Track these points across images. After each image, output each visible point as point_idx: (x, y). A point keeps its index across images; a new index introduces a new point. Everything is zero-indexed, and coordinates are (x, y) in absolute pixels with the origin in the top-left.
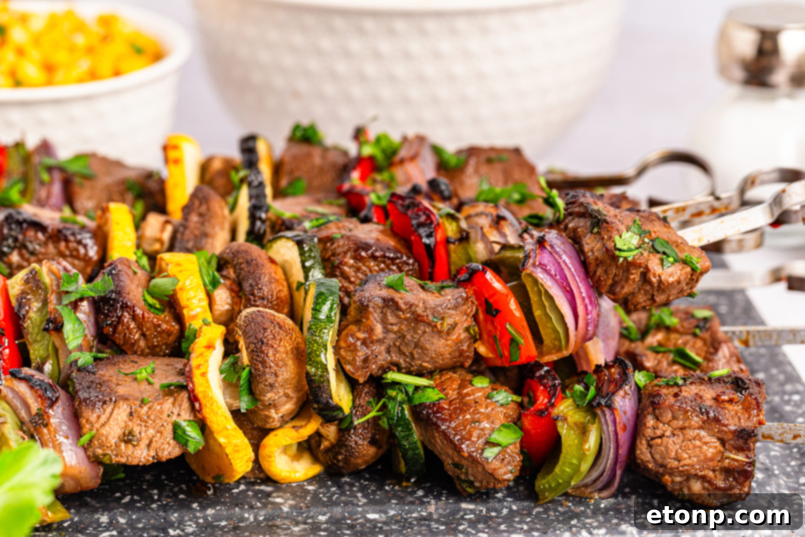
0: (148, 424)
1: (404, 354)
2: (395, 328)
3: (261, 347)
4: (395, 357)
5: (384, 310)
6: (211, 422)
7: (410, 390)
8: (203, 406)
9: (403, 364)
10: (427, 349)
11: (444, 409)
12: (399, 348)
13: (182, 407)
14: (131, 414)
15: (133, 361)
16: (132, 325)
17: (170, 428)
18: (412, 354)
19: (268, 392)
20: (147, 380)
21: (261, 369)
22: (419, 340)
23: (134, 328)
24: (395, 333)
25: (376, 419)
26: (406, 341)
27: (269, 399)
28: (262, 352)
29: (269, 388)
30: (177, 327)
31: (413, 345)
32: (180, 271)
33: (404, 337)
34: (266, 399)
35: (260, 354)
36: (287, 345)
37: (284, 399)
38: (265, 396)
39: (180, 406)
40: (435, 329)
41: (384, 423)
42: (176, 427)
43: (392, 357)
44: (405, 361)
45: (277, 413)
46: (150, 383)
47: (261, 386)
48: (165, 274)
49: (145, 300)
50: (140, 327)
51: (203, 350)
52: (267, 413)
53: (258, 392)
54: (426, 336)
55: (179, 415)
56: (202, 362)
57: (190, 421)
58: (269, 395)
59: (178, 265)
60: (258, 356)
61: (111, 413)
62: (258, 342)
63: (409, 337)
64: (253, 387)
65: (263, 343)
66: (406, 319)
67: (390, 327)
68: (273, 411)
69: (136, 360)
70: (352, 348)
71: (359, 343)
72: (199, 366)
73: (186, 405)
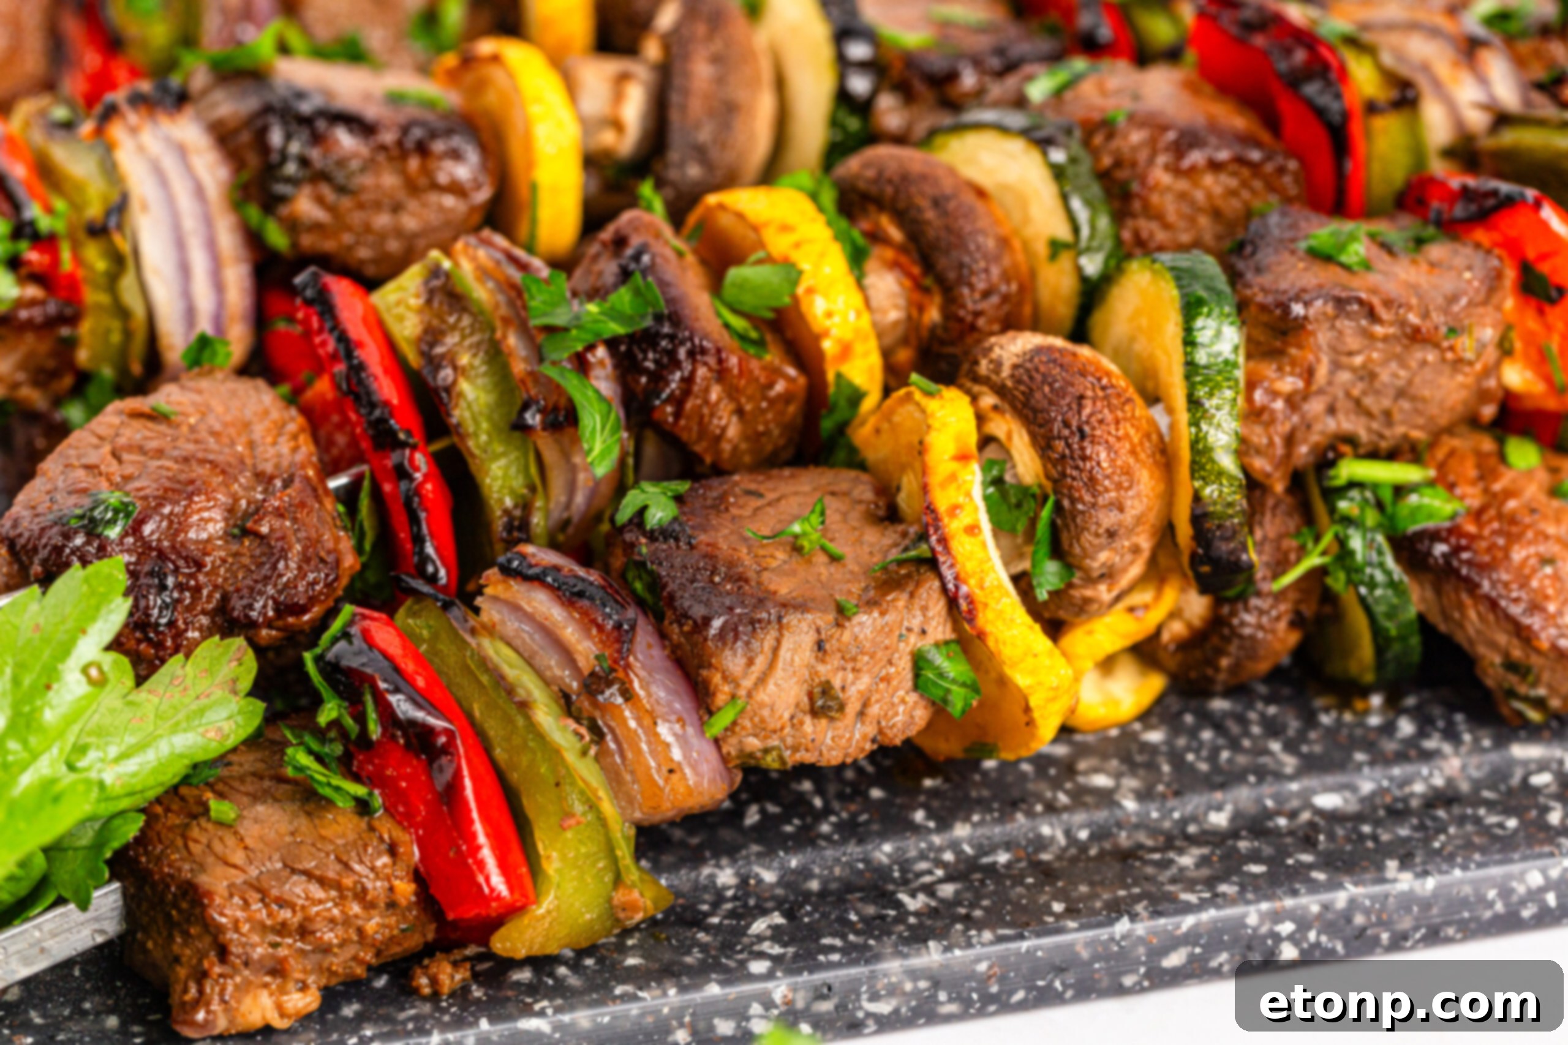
0: (859, 665)
1: (1369, 414)
2: (1358, 360)
3: (1083, 449)
4: (1348, 423)
5: (1338, 324)
6: (997, 641)
7: (1387, 495)
8: (980, 607)
9: (1364, 436)
10: (1424, 400)
11: (1472, 538)
12: (1358, 402)
13: (930, 614)
14: (820, 646)
15: (749, 493)
16: (715, 393)
17: (904, 664)
18: (1387, 414)
19: (1101, 548)
20: (823, 549)
21: (1088, 498)
22: (1410, 382)
23: (719, 400)
24: (1353, 370)
25: (1320, 572)
26: (1377, 385)
27: (1103, 565)
28: (1085, 458)
29: (1103, 540)
30: (802, 381)
31: (1391, 392)
32: (797, 245)
33: (1372, 376)
34: (1095, 565)
35: (1081, 464)
36: (1132, 432)
37: (1128, 557)
38: (1093, 558)
39: (924, 609)
40: (1449, 355)
41: (1337, 582)
42: (919, 662)
43: (1339, 424)
44: (1370, 430)
45: (1109, 590)
46: (834, 559)
47: (1087, 537)
48: (761, 254)
49: (727, 326)
50: (732, 393)
51: (954, 466)
52: (1088, 593)
53: (1077, 550)
54: (1428, 374)
55: (924, 632)
56: (961, 499)
57: (947, 643)
58: (1103, 556)
59: (785, 228)
60: (1077, 468)
61: (776, 650)
62: (1072, 433)
63: (1385, 376)
64: (1065, 537)
65: (1083, 436)
66: (1386, 339)
67: (1344, 360)
68: (1102, 588)
69: (753, 486)
70: (1266, 417)
71: (1279, 405)
72: (954, 510)
73: (938, 607)
